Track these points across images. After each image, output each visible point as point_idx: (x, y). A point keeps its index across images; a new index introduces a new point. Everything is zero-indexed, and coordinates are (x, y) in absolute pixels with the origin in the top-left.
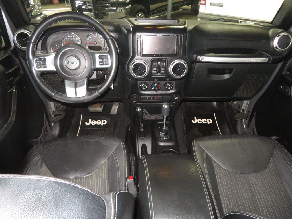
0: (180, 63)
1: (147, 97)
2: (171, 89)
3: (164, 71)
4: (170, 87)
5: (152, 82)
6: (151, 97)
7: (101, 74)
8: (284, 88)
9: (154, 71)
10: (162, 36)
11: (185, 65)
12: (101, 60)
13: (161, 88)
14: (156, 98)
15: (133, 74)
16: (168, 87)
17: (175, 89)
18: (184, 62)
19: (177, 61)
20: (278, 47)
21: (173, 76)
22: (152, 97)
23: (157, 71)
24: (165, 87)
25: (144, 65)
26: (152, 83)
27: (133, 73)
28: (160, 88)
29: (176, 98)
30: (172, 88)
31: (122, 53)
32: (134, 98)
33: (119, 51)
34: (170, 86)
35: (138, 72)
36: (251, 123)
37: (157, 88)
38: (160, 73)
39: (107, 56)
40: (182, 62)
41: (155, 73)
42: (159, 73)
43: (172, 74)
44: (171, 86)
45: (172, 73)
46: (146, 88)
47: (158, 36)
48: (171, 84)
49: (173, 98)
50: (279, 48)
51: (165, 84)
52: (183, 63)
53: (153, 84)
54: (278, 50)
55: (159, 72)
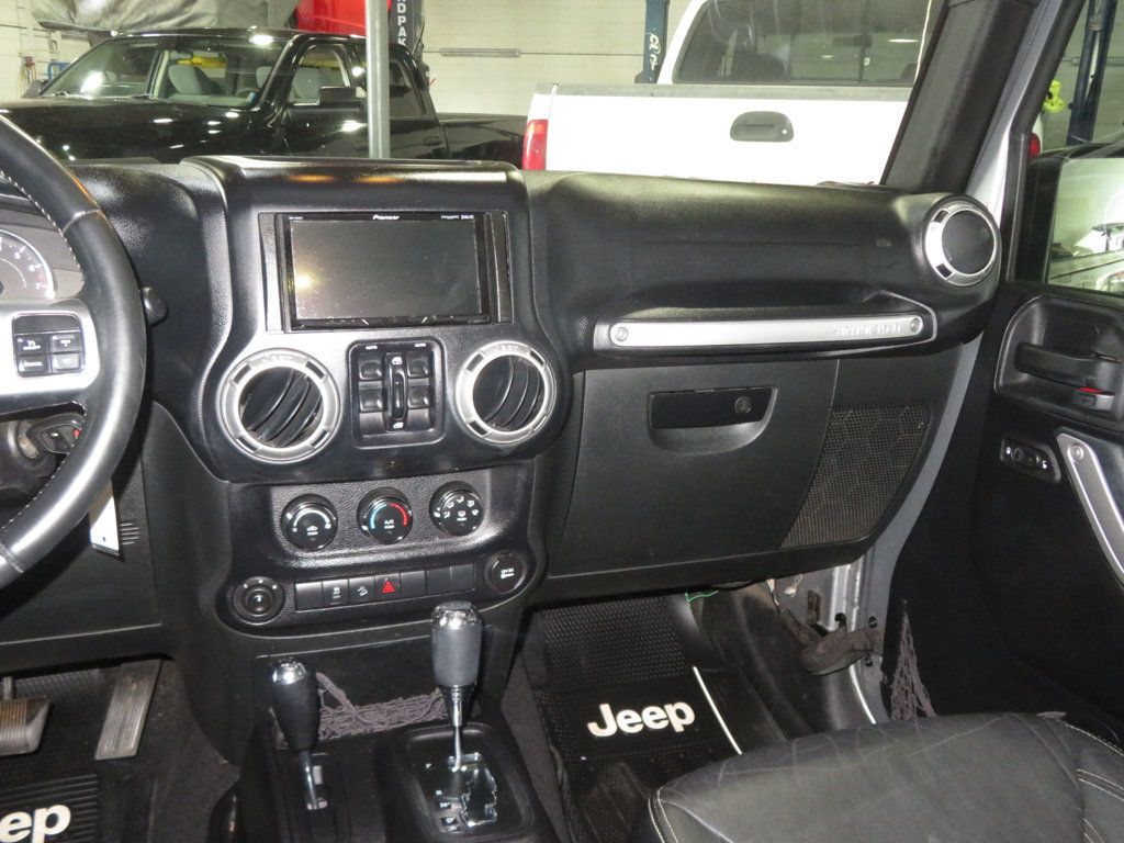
0: (513, 357)
1: (336, 585)
2: (474, 522)
3: (425, 413)
4: (468, 511)
5: (358, 490)
6: (358, 586)
7: (35, 461)
8: (1021, 453)
9: (370, 415)
10: (395, 218)
11: (541, 369)
12: (32, 346)
13: (414, 525)
14: (389, 588)
15: (242, 439)
16: (454, 511)
17: (495, 520)
18: (533, 354)
19: (493, 351)
20: (949, 267)
21: (482, 431)
22: (367, 586)
23: (390, 414)
24: (437, 515)
25: (309, 379)
26: (356, 501)
27: (243, 432)
28: (410, 520)
29: (503, 576)
30: (475, 512)
31: (165, 318)
32: (251, 606)
33: (147, 305)
34: (463, 507)
35: (273, 423)
36: (897, 676)
37: (389, 525)
38: (405, 421)
39: (75, 322)
40: (521, 348)
41: (374, 428)
42: (399, 425)
43: (474, 425)
44: (471, 503)
45: (476, 417)
46: (328, 526)
47: (376, 217)
48: (465, 490)
49: (486, 574)
50: (954, 272)
51: (435, 499)
52: (527, 356)
53: (364, 505)
54: (951, 282)
55: (400, 414)
